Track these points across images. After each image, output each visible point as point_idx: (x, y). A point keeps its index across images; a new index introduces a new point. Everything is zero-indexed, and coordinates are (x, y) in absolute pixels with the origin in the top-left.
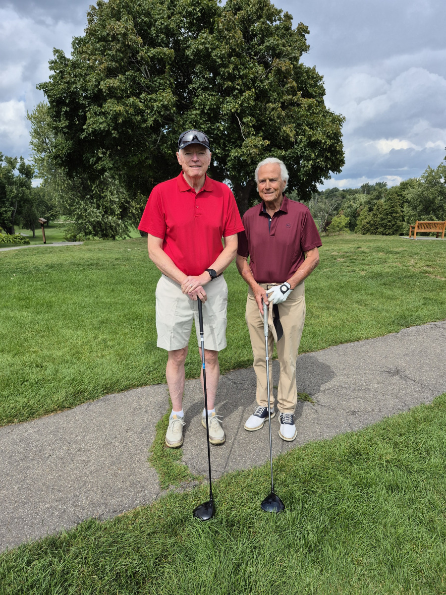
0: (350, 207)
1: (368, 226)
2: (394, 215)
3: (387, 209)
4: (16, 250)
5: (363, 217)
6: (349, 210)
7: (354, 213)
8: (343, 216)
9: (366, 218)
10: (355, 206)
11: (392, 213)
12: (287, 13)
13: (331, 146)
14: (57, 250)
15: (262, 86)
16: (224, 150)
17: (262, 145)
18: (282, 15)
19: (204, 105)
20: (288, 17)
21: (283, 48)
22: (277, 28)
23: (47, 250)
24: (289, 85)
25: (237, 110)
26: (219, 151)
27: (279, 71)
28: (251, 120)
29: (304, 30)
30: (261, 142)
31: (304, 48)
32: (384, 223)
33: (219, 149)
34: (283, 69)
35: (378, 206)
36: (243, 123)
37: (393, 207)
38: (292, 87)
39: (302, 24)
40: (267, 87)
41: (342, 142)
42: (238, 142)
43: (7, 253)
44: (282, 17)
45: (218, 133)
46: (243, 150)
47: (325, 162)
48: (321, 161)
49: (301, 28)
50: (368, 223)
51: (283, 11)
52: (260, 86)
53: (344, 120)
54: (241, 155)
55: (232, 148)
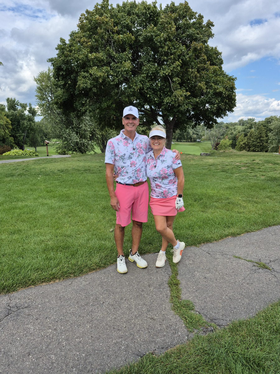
0: (232, 134)
1: (243, 145)
2: (262, 139)
3: (256, 135)
4: (34, 160)
5: (240, 140)
6: (231, 136)
7: (234, 137)
8: (227, 140)
9: (242, 141)
10: (235, 133)
11: (260, 138)
12: (200, 14)
13: (228, 96)
14: (59, 160)
15: (184, 59)
16: (160, 98)
17: (185, 95)
18: (197, 15)
19: (148, 71)
20: (201, 17)
21: (197, 35)
22: (194, 23)
23: (52, 160)
24: (202, 58)
25: (169, 73)
26: (157, 99)
27: (195, 50)
28: (178, 79)
29: (211, 24)
30: (185, 93)
31: (210, 35)
32: (254, 144)
33: (156, 98)
34: (198, 48)
35: (250, 133)
36: (173, 82)
37: (260, 134)
38: (204, 59)
39: (209, 20)
40: (188, 59)
41: (235, 93)
42: (169, 93)
43: (28, 162)
44: (197, 17)
45: (157, 88)
46: (172, 98)
47: (224, 105)
48: (222, 105)
49: (209, 23)
50: (244, 144)
51: (197, 13)
52: (183, 59)
53: (236, 80)
54: (171, 102)
55: (164, 97)
